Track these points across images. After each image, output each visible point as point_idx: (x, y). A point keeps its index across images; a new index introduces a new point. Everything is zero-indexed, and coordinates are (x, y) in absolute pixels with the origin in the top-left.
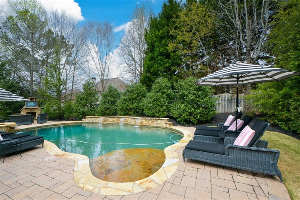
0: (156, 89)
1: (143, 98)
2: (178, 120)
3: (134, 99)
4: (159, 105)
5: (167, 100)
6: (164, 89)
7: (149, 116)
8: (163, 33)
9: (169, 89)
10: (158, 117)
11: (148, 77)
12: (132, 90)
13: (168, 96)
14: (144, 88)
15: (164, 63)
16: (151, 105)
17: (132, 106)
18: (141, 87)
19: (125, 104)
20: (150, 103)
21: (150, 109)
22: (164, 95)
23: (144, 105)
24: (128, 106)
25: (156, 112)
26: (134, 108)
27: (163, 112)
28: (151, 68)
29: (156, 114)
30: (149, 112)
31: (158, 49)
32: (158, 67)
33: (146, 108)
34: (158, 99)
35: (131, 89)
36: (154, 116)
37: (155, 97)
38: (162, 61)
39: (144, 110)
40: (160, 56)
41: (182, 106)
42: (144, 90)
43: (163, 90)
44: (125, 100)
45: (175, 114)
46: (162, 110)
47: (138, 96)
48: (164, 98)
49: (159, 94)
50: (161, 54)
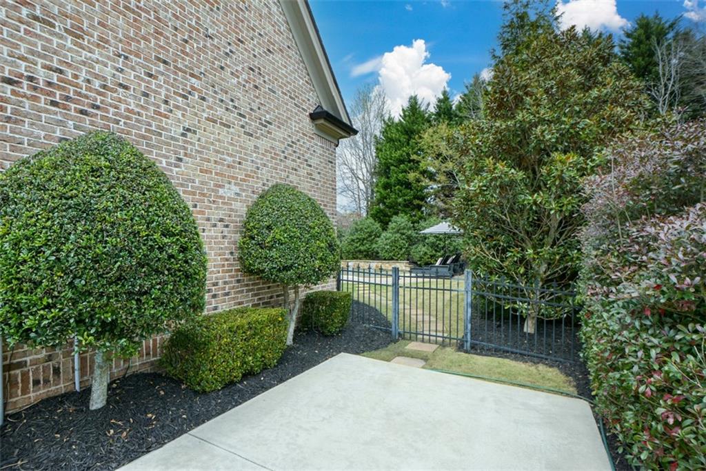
0: (394, 229)
1: (377, 239)
2: (419, 263)
3: (364, 239)
4: (397, 247)
5: (407, 242)
6: (404, 229)
7: (385, 259)
8: (402, 155)
9: (409, 229)
10: (397, 260)
11: (381, 211)
12: (361, 229)
13: (409, 238)
14: (378, 225)
15: (405, 195)
16: (388, 247)
17: (362, 248)
18: (373, 225)
19: (352, 245)
20: (387, 244)
21: (386, 251)
22: (404, 236)
23: (378, 248)
24: (357, 247)
25: (394, 255)
26: (365, 251)
27: (402, 255)
28: (386, 199)
29: (394, 257)
30: (386, 254)
31: (395, 175)
32: (396, 198)
33: (382, 251)
34: (395, 241)
35: (361, 226)
36: (392, 259)
37: (393, 238)
38: (401, 191)
39: (378, 253)
40: (398, 184)
41: (424, 249)
42: (377, 228)
43: (402, 231)
44: (353, 240)
45: (416, 257)
46: (401, 252)
47: (370, 236)
48: (404, 239)
49: (398, 235)
50: (400, 183)
